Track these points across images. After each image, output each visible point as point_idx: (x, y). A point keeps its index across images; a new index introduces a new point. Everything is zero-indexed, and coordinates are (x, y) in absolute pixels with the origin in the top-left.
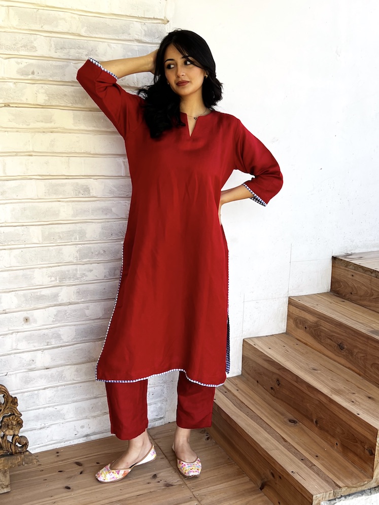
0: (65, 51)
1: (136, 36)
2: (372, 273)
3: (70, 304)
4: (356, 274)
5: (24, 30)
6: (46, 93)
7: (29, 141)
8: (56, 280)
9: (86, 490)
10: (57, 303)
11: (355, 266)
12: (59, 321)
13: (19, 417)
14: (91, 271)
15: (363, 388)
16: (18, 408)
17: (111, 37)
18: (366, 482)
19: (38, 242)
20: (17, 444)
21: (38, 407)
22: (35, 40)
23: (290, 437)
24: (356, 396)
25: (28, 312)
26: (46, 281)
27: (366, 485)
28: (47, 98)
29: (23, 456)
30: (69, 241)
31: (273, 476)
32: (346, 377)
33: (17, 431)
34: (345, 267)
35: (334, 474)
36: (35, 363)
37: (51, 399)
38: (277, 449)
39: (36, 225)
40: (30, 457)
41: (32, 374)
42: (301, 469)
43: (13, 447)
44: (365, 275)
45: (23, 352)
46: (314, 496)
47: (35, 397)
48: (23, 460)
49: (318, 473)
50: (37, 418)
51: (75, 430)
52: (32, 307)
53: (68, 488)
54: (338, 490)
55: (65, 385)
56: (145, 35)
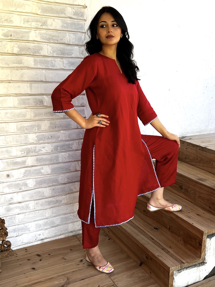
0: (29, 23)
1: (69, 15)
2: (197, 147)
3: (32, 166)
4: (189, 148)
5: (6, 11)
6: (18, 47)
7: (9, 74)
8: (25, 153)
9: (44, 270)
10: (25, 166)
11: (188, 143)
12: (26, 176)
13: (6, 230)
14: (44, 148)
15: (194, 210)
16: (5, 225)
17: (55, 15)
18: (197, 260)
19: (14, 132)
20: (5, 245)
21: (15, 224)
22: (12, 17)
23: (155, 237)
24: (191, 214)
25: (9, 171)
26: (19, 154)
27: (197, 262)
28: (19, 50)
29: (8, 252)
30: (32, 131)
31: (147, 258)
32: (185, 204)
33: (5, 238)
34: (182, 144)
35: (180, 256)
36: (13, 200)
37: (22, 220)
38: (149, 244)
39: (13, 122)
40: (12, 253)
41: (11, 206)
42: (163, 254)
43: (3, 247)
44: (193, 148)
45: (6, 194)
46: (170, 268)
47: (13, 219)
48: (8, 254)
49: (172, 256)
50: (14, 231)
51: (35, 237)
52: (11, 168)
53: (34, 269)
54: (183, 265)
55: (30, 212)
56: (74, 15)
